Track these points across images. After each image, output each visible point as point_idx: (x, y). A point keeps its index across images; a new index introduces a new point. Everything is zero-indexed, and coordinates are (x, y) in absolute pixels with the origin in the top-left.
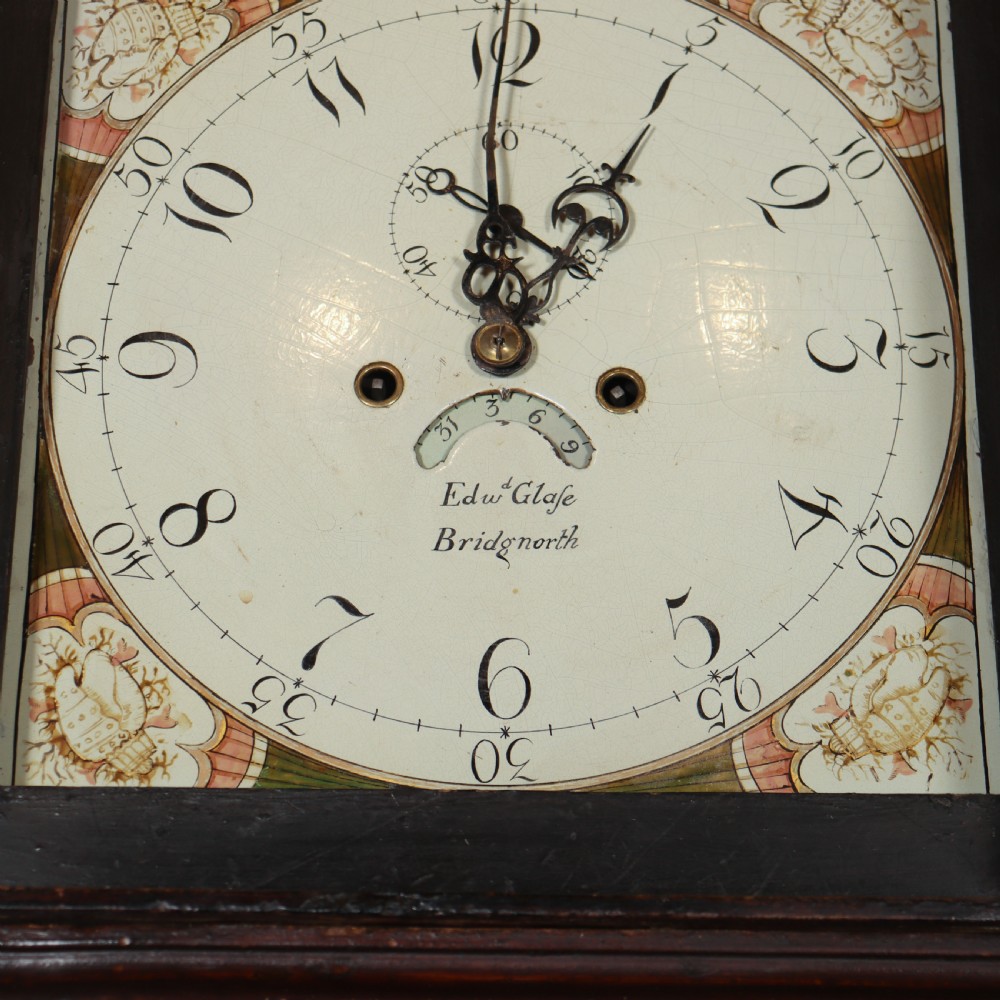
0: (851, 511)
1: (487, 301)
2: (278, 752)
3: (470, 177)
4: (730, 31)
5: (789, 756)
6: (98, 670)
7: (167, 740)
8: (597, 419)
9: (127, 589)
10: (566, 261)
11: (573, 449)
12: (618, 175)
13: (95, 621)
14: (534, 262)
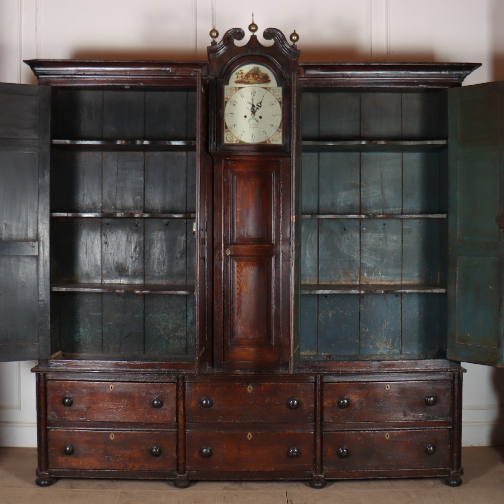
0: (274, 125)
1: (252, 112)
2: (240, 141)
3: (251, 103)
4: (268, 93)
5: (270, 141)
6: (229, 135)
7: (233, 140)
8: (259, 119)
9: (230, 130)
10: (257, 108)
11: (257, 121)
12: (261, 103)
13: (229, 132)
14: (255, 109)
